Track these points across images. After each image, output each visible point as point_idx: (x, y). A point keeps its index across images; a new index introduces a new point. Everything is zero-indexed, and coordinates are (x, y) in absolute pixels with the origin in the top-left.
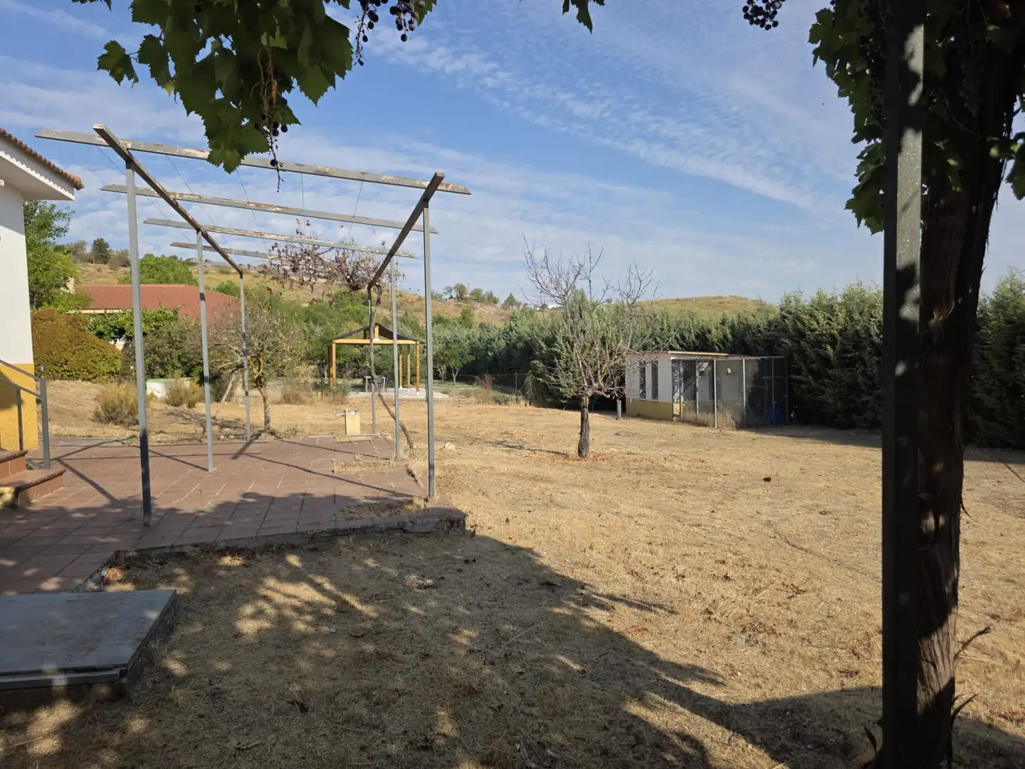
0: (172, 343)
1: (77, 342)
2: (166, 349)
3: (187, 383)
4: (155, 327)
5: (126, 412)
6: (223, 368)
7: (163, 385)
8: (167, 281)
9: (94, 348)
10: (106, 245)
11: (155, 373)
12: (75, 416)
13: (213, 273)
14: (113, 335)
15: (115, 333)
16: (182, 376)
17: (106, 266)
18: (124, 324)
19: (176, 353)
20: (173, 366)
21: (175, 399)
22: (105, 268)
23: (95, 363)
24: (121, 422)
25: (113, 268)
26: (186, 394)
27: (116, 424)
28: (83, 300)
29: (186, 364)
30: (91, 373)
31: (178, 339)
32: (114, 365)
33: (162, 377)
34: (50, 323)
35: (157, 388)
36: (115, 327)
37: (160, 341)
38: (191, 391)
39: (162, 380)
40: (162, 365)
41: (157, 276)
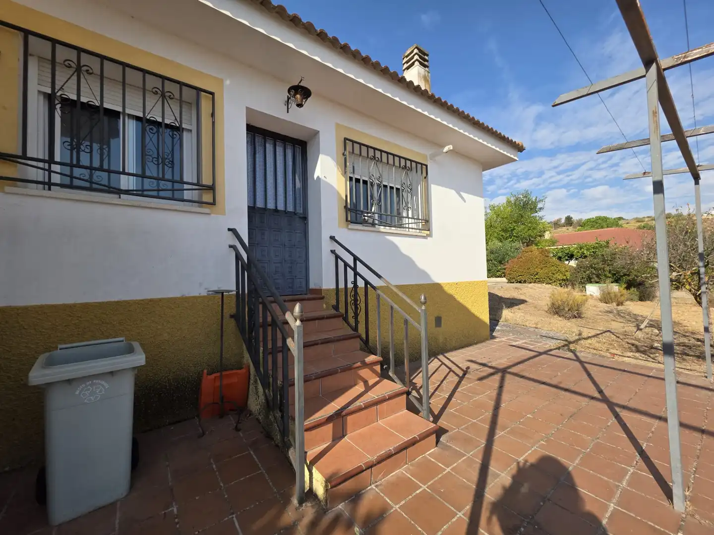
0: (604, 261)
1: (543, 263)
2: (600, 265)
3: (615, 288)
4: (593, 252)
5: (567, 309)
6: (646, 278)
7: (598, 288)
8: (602, 227)
9: (553, 266)
10: (572, 218)
11: (593, 280)
12: (535, 307)
13: (632, 223)
14: (566, 258)
15: (568, 257)
16: (612, 283)
17: (571, 227)
18: (573, 252)
19: (607, 268)
20: (605, 276)
21: (606, 298)
22: (571, 228)
23: (554, 274)
24: (563, 315)
25: (575, 227)
26: (615, 296)
27: (560, 316)
28: (553, 242)
29: (615, 274)
30: (551, 280)
31: (609, 259)
32: (565, 275)
33: (597, 282)
34: (530, 253)
35: (593, 290)
36: (568, 254)
37: (596, 261)
38: (619, 294)
39: (597, 285)
40: (598, 276)
41: (596, 226)
